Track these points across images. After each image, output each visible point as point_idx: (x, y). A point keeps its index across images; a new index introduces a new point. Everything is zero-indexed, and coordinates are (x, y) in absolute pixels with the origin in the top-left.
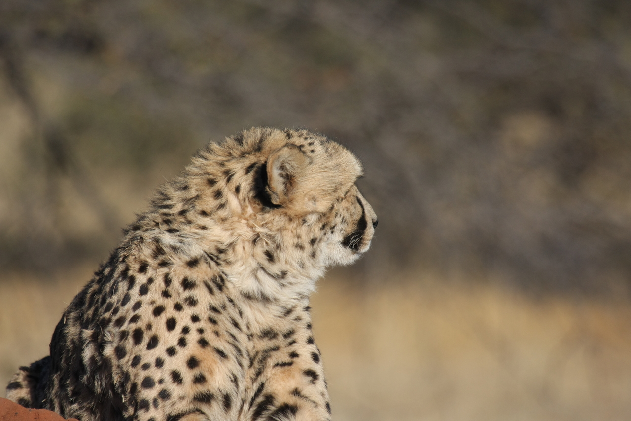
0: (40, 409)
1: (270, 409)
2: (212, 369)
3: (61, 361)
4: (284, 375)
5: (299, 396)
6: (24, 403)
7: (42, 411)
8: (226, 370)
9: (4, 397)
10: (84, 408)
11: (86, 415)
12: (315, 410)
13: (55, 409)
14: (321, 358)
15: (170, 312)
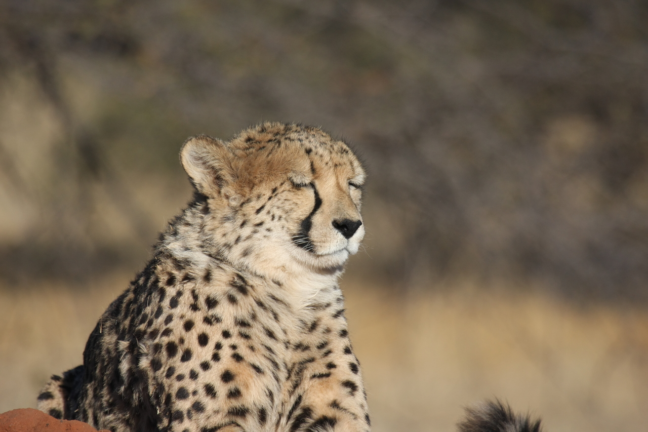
0: (72, 421)
1: (309, 421)
2: (248, 384)
3: (96, 370)
4: (322, 387)
5: (337, 408)
6: (56, 414)
8: (262, 385)
9: (34, 408)
10: (119, 419)
11: (121, 427)
12: (354, 422)
13: (89, 420)
14: (359, 368)
15: (200, 327)
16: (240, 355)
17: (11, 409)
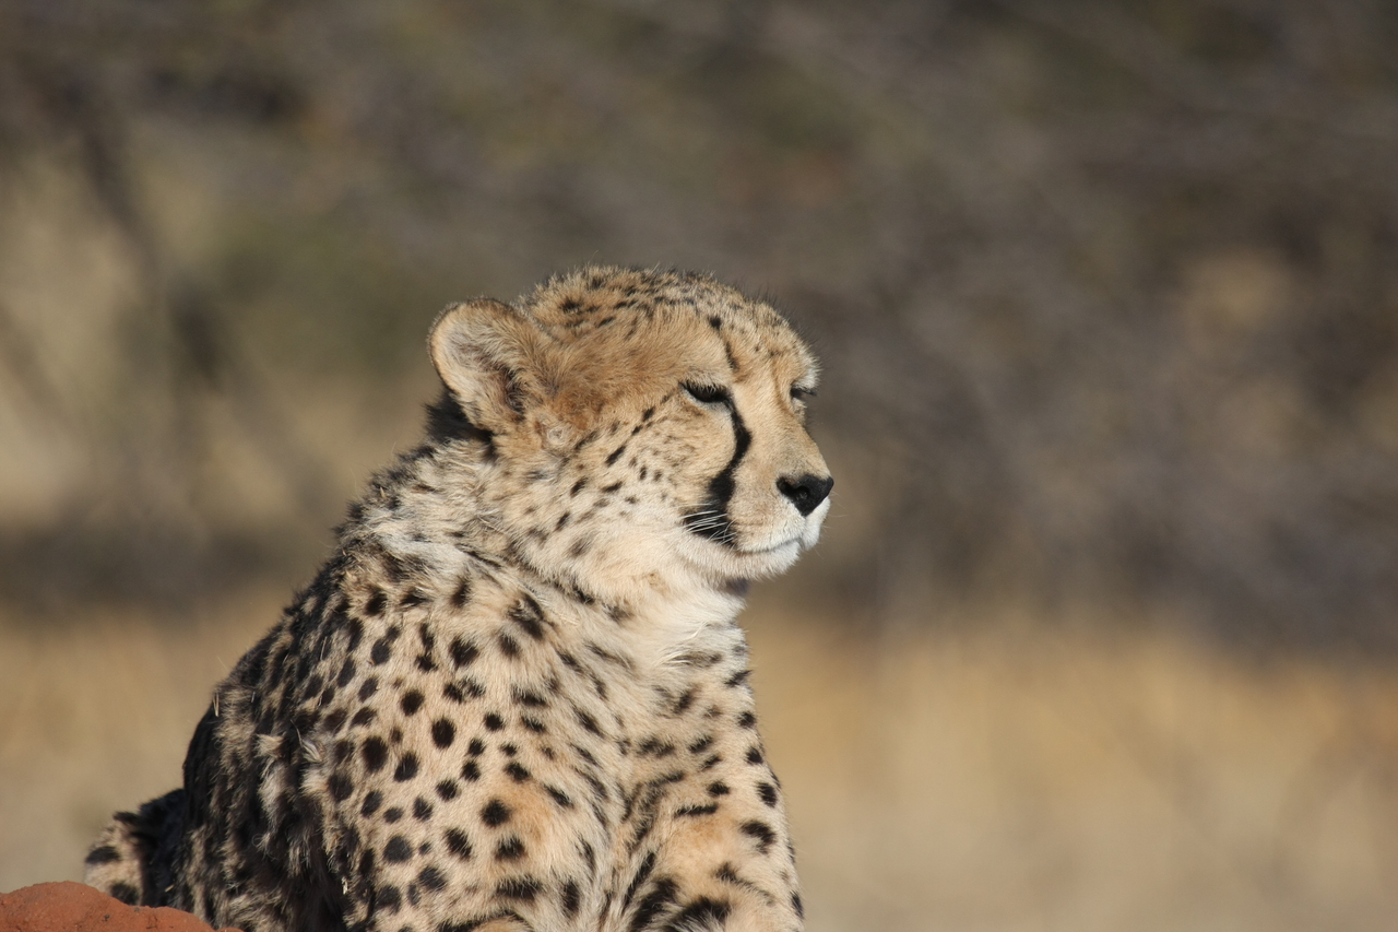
0: (159, 908)
2: (540, 829)
3: (209, 801)
4: (698, 834)
5: (732, 880)
6: (126, 893)
7: (163, 912)
8: (569, 831)
9: (77, 881)
10: (259, 905)
11: (265, 923)
12: (769, 910)
13: (195, 907)
14: (779, 795)
15: (437, 705)
16: (523, 767)
17: (29, 884)
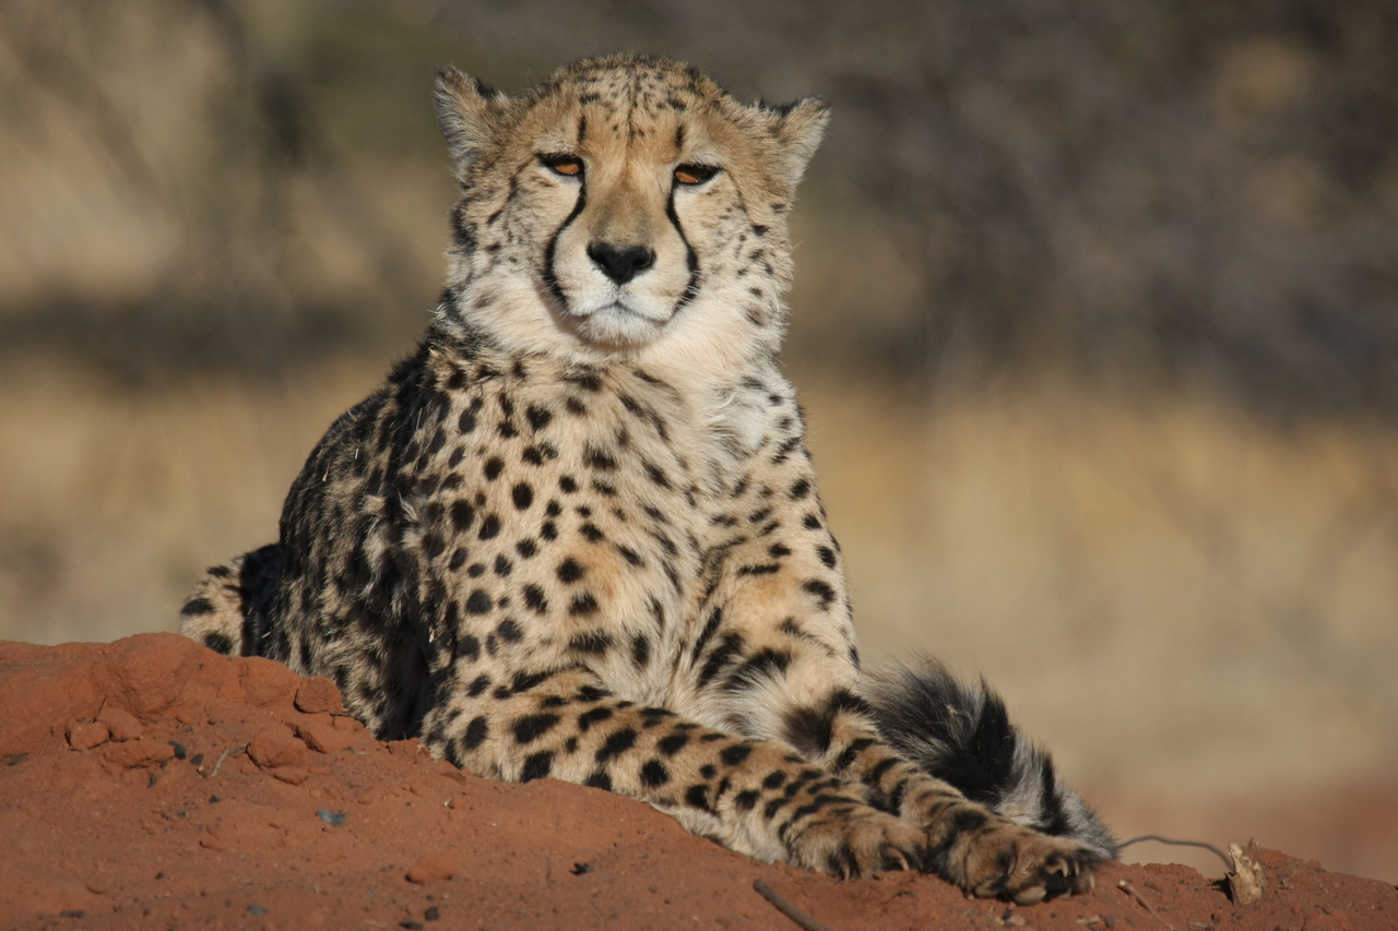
0: (250, 657)
1: (734, 661)
2: (612, 587)
4: (762, 592)
5: (794, 633)
6: (219, 642)
7: (257, 662)
8: (639, 589)
9: (175, 632)
10: (355, 650)
11: (359, 668)
12: (828, 660)
13: (292, 654)
14: (838, 557)
15: (517, 470)
16: (597, 528)
17: (129, 635)
